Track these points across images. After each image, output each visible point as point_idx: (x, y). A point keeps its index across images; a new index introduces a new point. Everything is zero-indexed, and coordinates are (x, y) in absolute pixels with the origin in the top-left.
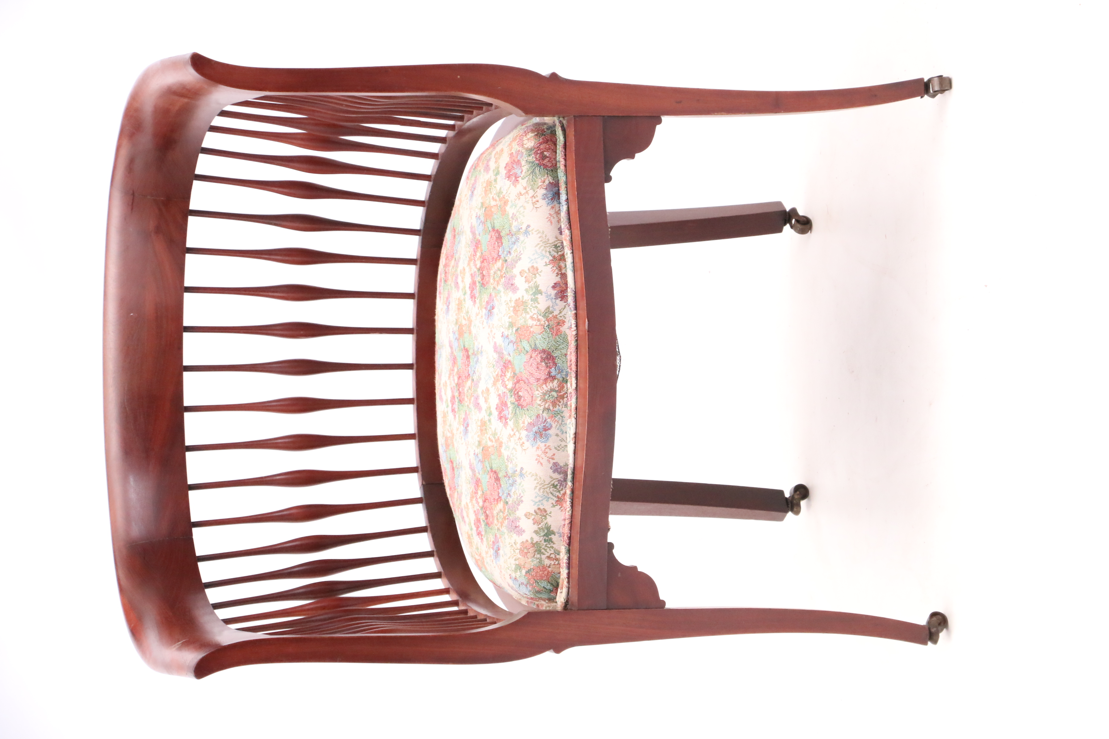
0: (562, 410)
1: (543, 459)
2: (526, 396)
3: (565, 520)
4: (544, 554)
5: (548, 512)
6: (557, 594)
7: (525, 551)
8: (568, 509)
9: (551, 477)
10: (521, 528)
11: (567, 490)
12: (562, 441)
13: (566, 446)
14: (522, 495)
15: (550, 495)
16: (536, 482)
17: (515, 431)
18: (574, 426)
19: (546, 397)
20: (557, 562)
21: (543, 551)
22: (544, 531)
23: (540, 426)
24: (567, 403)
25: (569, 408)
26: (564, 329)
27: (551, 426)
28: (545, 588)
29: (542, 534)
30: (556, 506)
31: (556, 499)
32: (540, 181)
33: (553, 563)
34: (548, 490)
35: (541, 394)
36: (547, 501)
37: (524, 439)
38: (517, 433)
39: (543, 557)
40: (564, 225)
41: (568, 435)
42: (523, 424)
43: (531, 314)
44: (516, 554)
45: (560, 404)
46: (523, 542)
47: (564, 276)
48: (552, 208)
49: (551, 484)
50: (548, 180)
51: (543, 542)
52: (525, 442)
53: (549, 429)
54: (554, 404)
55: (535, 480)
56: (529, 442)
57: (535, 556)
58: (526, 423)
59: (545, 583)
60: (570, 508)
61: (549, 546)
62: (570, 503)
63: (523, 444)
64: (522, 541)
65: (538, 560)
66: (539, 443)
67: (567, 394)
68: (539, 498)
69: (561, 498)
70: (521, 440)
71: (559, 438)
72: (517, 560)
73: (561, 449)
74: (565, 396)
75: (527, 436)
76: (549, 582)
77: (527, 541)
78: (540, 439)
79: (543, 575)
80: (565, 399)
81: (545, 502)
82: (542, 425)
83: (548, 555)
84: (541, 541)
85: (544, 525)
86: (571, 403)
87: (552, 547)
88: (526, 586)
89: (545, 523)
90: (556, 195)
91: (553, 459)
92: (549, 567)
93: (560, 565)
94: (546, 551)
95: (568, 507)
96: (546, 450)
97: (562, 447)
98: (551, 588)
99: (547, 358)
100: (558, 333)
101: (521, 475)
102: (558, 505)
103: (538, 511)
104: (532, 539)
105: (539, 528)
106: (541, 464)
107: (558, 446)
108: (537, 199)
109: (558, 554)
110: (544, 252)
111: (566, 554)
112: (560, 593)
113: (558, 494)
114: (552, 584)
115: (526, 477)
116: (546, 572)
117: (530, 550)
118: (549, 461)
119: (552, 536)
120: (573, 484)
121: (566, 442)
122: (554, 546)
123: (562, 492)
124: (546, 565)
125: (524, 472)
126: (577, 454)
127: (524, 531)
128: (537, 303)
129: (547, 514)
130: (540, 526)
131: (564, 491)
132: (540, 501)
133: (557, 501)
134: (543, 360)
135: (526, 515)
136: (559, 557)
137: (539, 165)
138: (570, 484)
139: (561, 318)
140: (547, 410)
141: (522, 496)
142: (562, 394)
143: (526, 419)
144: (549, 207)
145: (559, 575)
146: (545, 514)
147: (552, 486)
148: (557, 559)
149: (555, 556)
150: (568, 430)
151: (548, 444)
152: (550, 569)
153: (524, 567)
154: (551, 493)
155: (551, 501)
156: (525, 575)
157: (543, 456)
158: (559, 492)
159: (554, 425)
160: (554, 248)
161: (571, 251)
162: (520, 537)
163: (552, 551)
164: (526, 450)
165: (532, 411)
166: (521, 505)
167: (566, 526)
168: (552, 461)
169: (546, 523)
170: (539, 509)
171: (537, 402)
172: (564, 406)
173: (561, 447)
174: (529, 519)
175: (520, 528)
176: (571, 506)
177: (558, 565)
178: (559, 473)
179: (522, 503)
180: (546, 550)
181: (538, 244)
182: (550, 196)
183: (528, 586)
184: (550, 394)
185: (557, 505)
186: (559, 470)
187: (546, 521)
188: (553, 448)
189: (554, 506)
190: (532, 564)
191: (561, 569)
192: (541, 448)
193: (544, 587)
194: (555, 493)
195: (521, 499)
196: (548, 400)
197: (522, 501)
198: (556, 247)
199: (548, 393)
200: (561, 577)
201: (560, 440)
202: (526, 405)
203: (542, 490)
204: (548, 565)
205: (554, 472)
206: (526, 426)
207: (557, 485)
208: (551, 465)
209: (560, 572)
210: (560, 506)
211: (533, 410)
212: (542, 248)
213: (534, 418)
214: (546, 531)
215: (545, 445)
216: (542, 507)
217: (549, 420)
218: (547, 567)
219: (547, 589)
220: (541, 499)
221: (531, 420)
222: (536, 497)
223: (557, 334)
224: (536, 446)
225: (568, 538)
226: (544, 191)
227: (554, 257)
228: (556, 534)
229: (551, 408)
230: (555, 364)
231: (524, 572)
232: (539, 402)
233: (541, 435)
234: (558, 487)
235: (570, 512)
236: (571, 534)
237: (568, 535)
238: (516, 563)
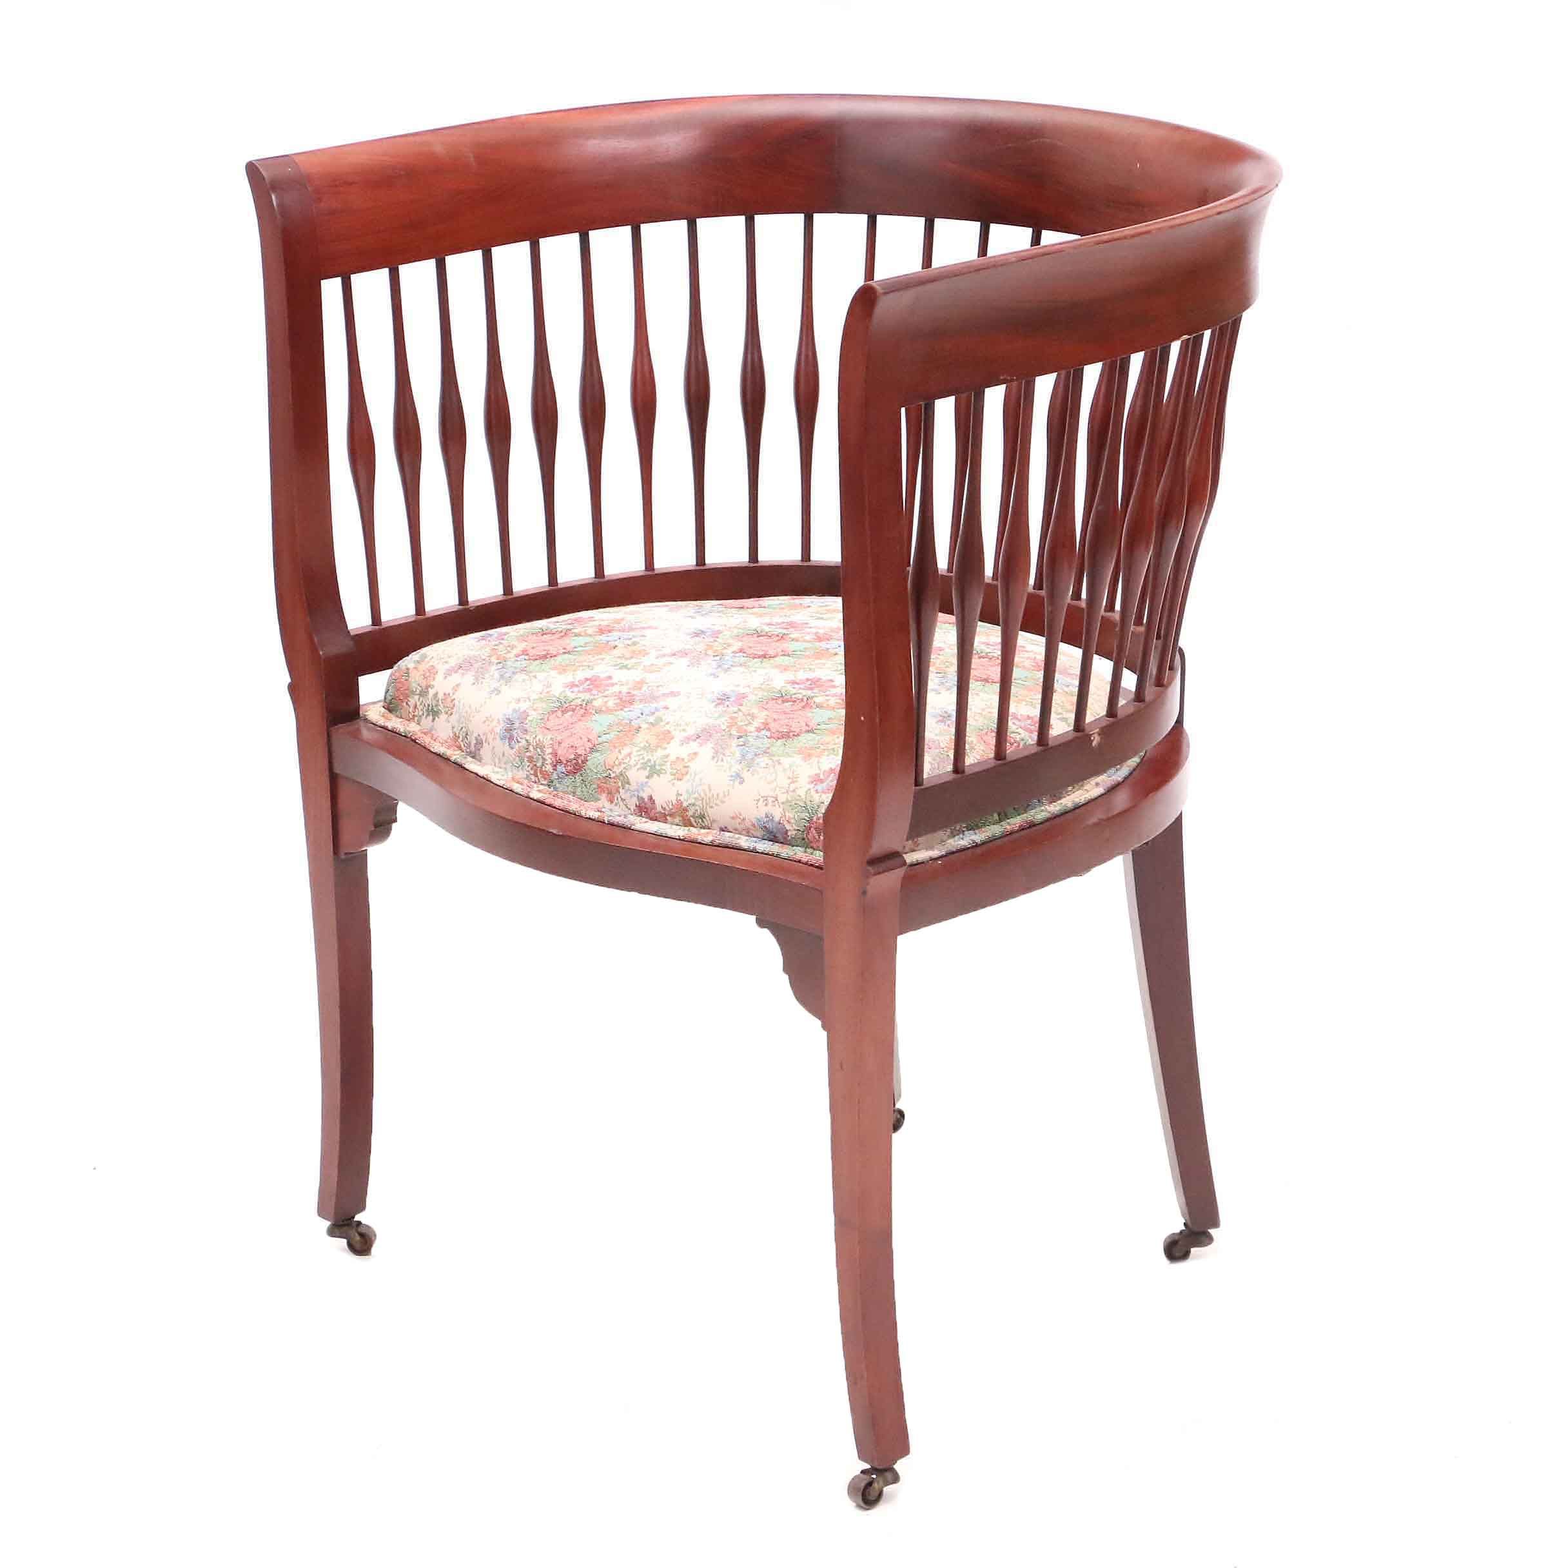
0: (524, 770)
19: (540, 750)
23: (517, 732)
25: (522, 780)
26: (603, 801)
32: (792, 816)
35: (544, 743)
40: (727, 838)
42: (533, 709)
45: (530, 768)
47: (662, 817)
48: (754, 825)
50: (792, 830)
52: (514, 708)
54: (531, 760)
56: (510, 712)
58: (529, 715)
69: (457, 741)
70: (518, 703)
74: (537, 780)
78: (504, 728)
80: (533, 778)
90: (769, 838)
97: (494, 759)
99: (577, 764)
100: (601, 790)
107: (495, 753)
108: (770, 804)
110: (696, 795)
123: (462, 744)
128: (640, 768)
133: (456, 734)
134: (577, 757)
137: (810, 821)
139: (616, 799)
140: (528, 747)
142: (539, 775)
144: (754, 821)
160: (701, 813)
161: (682, 838)
164: (504, 707)
171: (539, 734)
172: (527, 773)
173: (494, 756)
181: (710, 790)
182: (770, 826)
184: (542, 757)
196: (536, 751)
198: (702, 817)
199: (544, 754)
205: (477, 738)
206: (526, 713)
212: (702, 795)
213: (527, 728)
215: (499, 733)
221: (527, 722)
223: (599, 787)
224: (500, 721)
226: (778, 818)
227: (687, 809)
229: (528, 754)
230: (568, 774)
232: (537, 738)
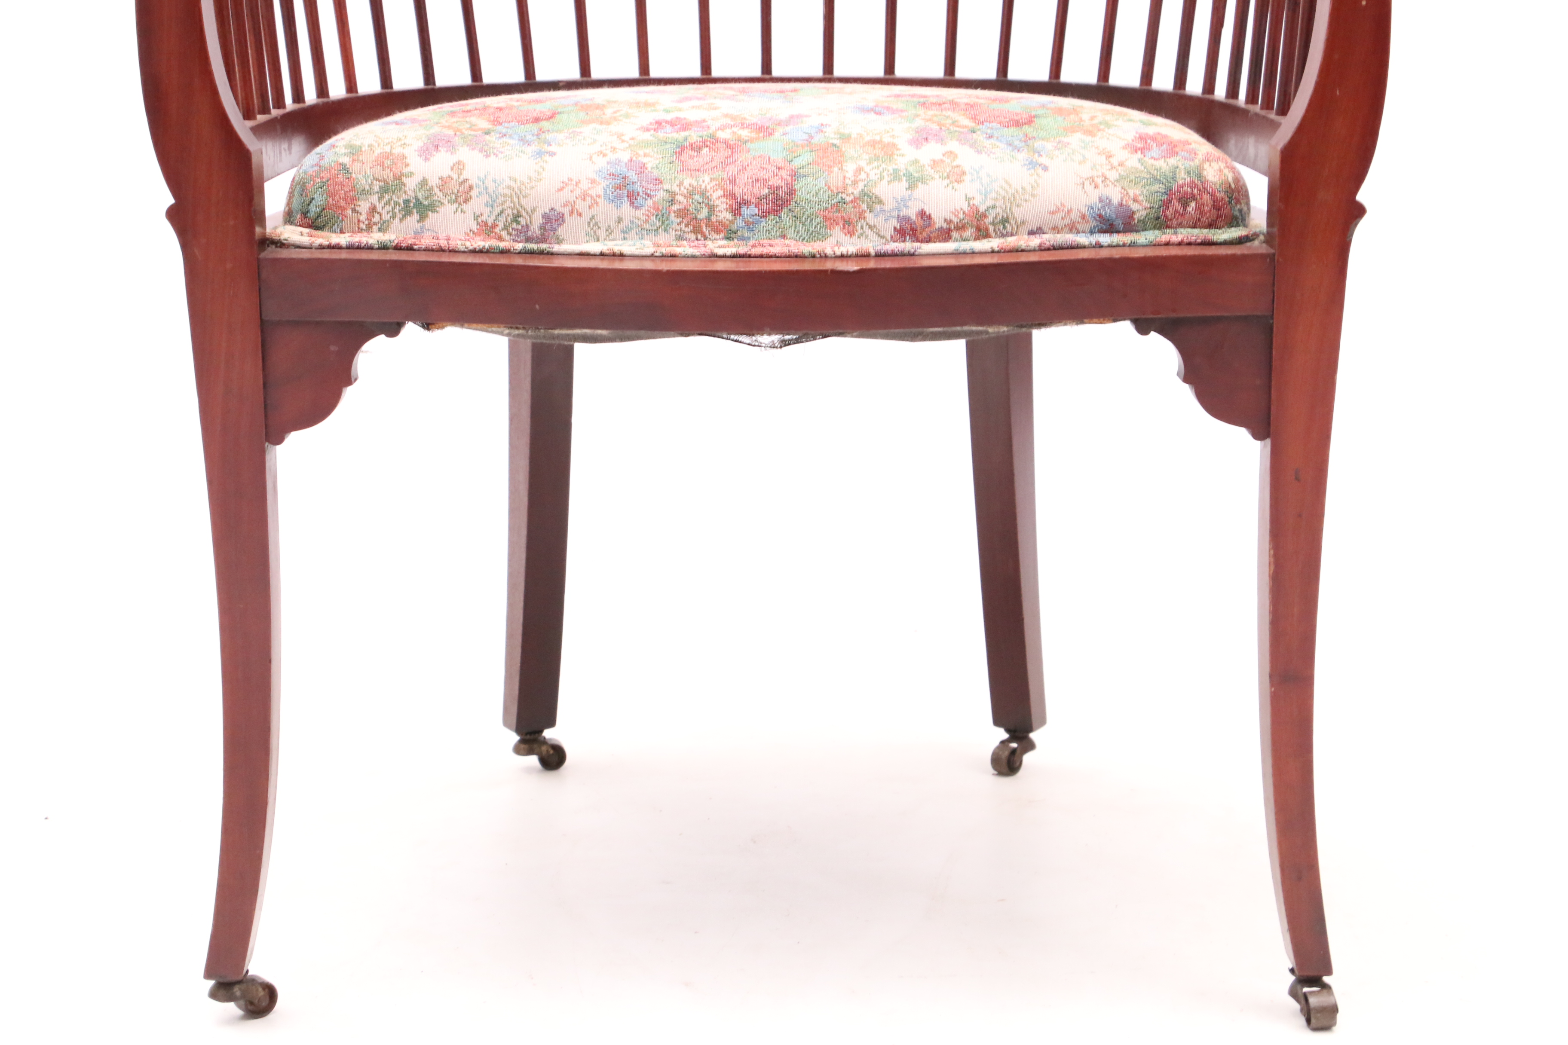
0: (671, 230)
1: (571, 191)
2: (701, 160)
3: (448, 239)
4: (380, 199)
5: (464, 206)
6: (300, 226)
7: (387, 163)
8: (468, 244)
9: (534, 210)
10: (434, 155)
11: (507, 243)
12: (607, 230)
13: (598, 240)
14: (500, 155)
15: (497, 210)
16: (526, 180)
17: (632, 142)
18: (637, 252)
19: (697, 197)
20: (364, 227)
21: (387, 197)
22: (426, 198)
23: (639, 184)
24: (686, 239)
25: (674, 243)
26: (837, 233)
27: (637, 208)
28: (311, 202)
29: (420, 196)
30: (475, 222)
31: (490, 222)
32: (1138, 192)
33: (363, 218)
34: (509, 204)
35: (703, 187)
36: (487, 205)
37: (611, 157)
38: (626, 145)
39: (374, 199)
40: (1049, 238)
41: (620, 242)
42: (643, 155)
43: (867, 169)
44: (382, 146)
45: (683, 225)
46: (404, 157)
47: (945, 235)
48: (1083, 217)
49: (521, 210)
50: (1140, 211)
51: (405, 197)
52: (607, 159)
53: (632, 203)
54: (682, 213)
55: (530, 178)
56: (606, 165)
57: (375, 181)
58: (645, 160)
59: (322, 202)
60: (471, 248)
61: (397, 210)
62: (481, 247)
63: (602, 155)
64: (406, 155)
65: (367, 188)
66: (604, 183)
67: (703, 239)
68: (491, 186)
69: (493, 232)
70: (611, 151)
71: (613, 225)
72: (369, 148)
73: (592, 229)
74: (699, 237)
75: (618, 162)
76: (324, 209)
77: (407, 165)
78: (611, 186)
79: (337, 198)
80: (692, 236)
81: (484, 198)
82: (640, 190)
83: (379, 209)
84: (405, 192)
85: (439, 199)
86: (685, 247)
87: (394, 217)
88: (316, 165)
89: (442, 201)
90: (1109, 227)
91: (571, 213)
92: (354, 210)
93: (359, 232)
94: (386, 204)
95: (473, 243)
96: (590, 198)
97: (595, 232)
98: (312, 214)
99: (777, 198)
100: (829, 221)
101: (540, 154)
102: (478, 227)
103: (466, 185)
104: (411, 174)
105: (431, 189)
106: (561, 189)
107: (597, 224)
108: (1101, 186)
109: (380, 230)
110: (994, 195)
111: (378, 242)
112: (301, 232)
113: (501, 225)
114: (318, 217)
115: (535, 161)
116: (342, 203)
117: (389, 171)
118: (565, 205)
119: (416, 217)
120: (520, 253)
121: (605, 239)
122: (397, 220)
123: (504, 234)
124: (358, 203)
125: (547, 157)
126: (581, 259)
127: (427, 159)
128: (889, 179)
129: (460, 204)
130: (437, 191)
131: (507, 237)
132: (486, 188)
133: (486, 224)
134: (774, 190)
135: (459, 163)
136: (375, 230)
137: (1169, 192)
138: (519, 246)
139: (859, 228)
140: (670, 198)
141: (497, 156)
142: (704, 229)
143: (652, 159)
144: (1084, 210)
145: (339, 231)
146: (461, 200)
147: (515, 212)
148: (369, 228)
149: (375, 224)
150: (630, 242)
151: (601, 201)
152: (350, 212)
153: (354, 161)
154: (502, 212)
155: (486, 211)
156: (337, 162)
157: (578, 192)
158: (505, 228)
159: (639, 213)
160: (1003, 217)
161: (996, 249)
162: (416, 153)
163: (386, 217)
164: (590, 160)
165: (668, 169)
166: (481, 155)
167: (436, 241)
168: (566, 211)
169: (441, 203)
170: (471, 188)
171: (688, 179)
172: (679, 233)
173: (594, 228)
174: (452, 169)
175: (435, 153)
176: (475, 249)
177: (359, 228)
178: (543, 228)
179: (484, 156)
180: (388, 203)
181: (1010, 185)
182: (1108, 212)
183: (316, 168)
184: (703, 205)
185: (478, 223)
186: (548, 227)
187: (446, 202)
188: (594, 211)
189: (476, 218)
190: (359, 176)
191: (349, 234)
192: (593, 188)
193: (313, 199)
194: (502, 219)
195: (492, 155)
196: (691, 200)
197: (488, 156)
198: (1005, 221)
199: (706, 201)
200: (334, 235)
201: (610, 226)
202: (682, 159)
203: (508, 192)
204: (357, 208)
205: (545, 216)
206: (640, 158)
207: (518, 223)
208: (559, 209)
209: (344, 233)
210: (476, 231)
211: (671, 172)
212: (1002, 193)
213: (656, 173)
214: (426, 203)
215: (599, 196)
216: (474, 193)
217: (650, 202)
218: (353, 206)
219: (309, 205)
220: (491, 191)
221: (652, 168)
222: (494, 181)
223: (826, 218)
224: (597, 178)
225: (411, 245)
226: (1116, 201)
227: (984, 216)
228: (420, 224)
229: (675, 207)
230: (765, 215)
231: (345, 160)
232: (686, 183)
233: (619, 187)
234: (514, 225)
235: (462, 248)
236: (418, 250)
237: (416, 245)
238: (364, 146)
